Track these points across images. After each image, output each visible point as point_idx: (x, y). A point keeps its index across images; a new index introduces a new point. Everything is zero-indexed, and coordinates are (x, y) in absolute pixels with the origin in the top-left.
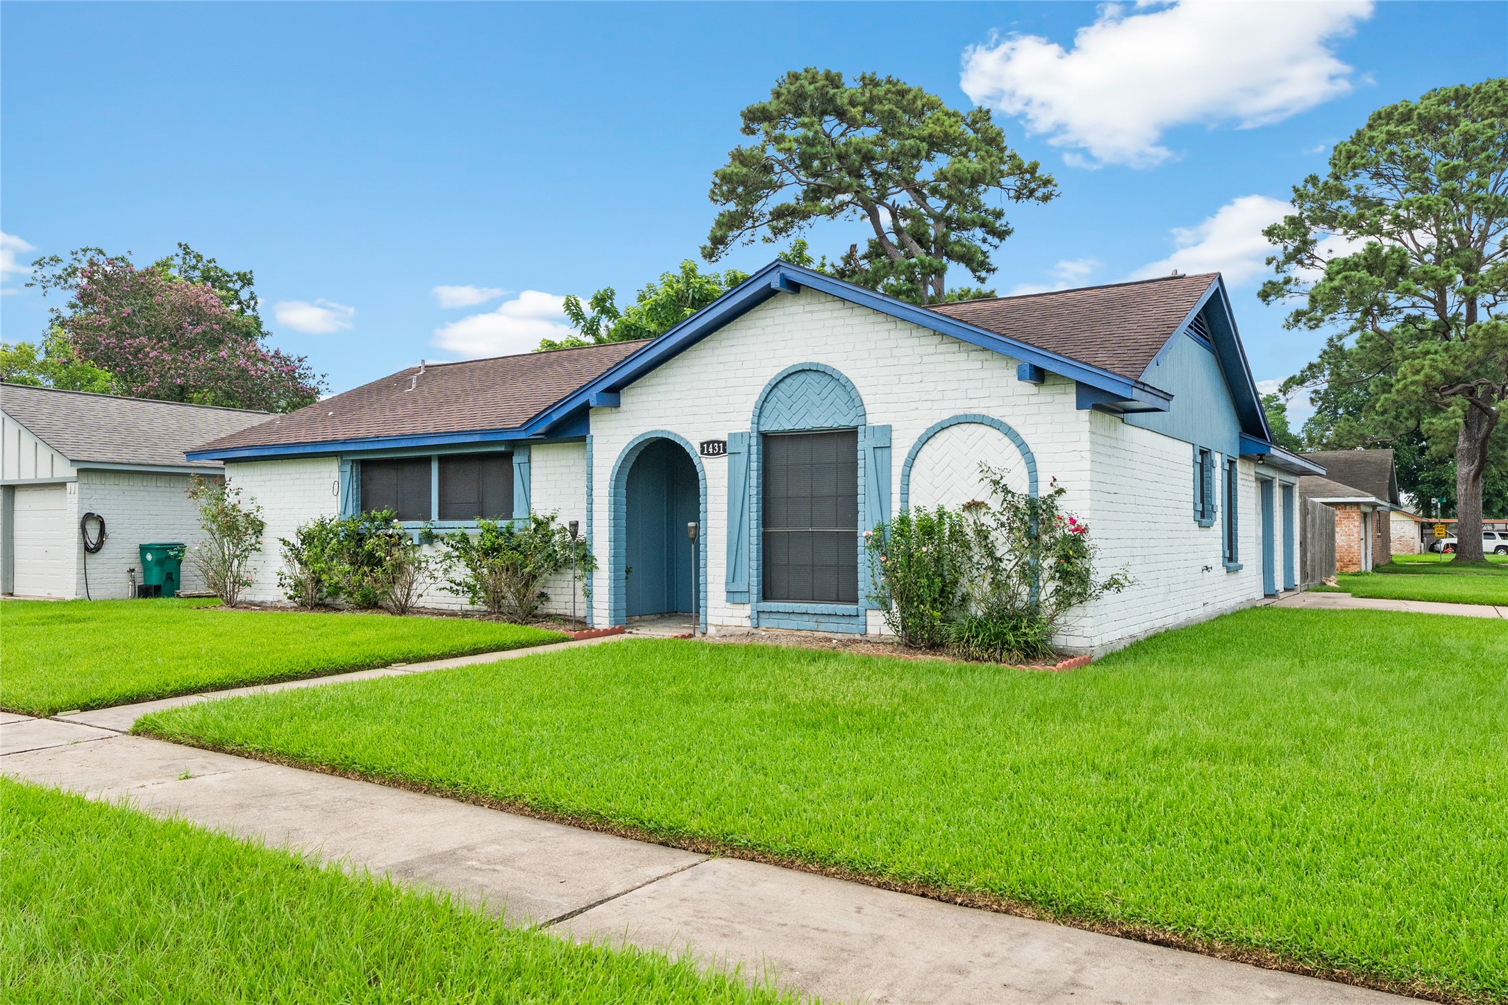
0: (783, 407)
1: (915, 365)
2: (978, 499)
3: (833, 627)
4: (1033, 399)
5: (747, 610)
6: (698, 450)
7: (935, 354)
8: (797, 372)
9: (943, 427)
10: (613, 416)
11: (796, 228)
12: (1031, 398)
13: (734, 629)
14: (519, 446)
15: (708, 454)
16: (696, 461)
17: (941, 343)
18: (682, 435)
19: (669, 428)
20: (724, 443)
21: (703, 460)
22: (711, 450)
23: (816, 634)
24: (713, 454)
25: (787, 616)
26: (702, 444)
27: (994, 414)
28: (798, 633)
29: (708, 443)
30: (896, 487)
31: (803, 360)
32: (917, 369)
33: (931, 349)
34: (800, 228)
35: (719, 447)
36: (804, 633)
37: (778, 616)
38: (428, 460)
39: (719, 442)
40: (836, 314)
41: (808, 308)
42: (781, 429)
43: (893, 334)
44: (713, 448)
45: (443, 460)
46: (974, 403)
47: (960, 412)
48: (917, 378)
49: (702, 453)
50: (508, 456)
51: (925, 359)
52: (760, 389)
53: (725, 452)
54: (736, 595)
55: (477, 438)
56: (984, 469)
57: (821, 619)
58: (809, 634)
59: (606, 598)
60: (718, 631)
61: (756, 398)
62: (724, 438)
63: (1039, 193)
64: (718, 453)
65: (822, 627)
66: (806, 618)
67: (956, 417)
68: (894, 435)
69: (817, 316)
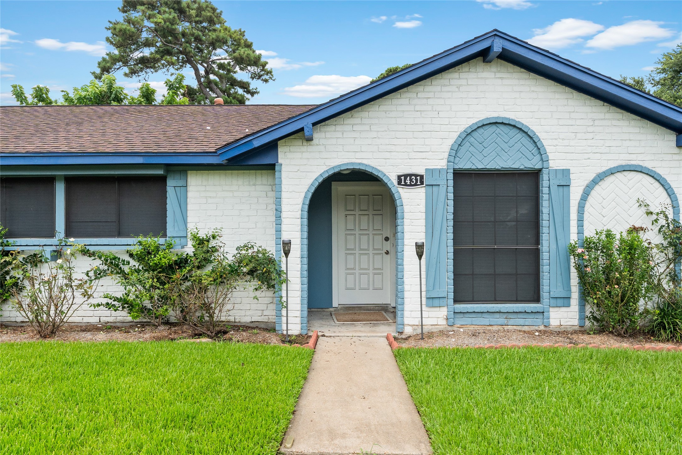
0: (475, 150)
1: (589, 126)
2: (637, 226)
3: (521, 322)
4: (676, 157)
5: (443, 312)
6: (395, 182)
7: (604, 119)
8: (490, 124)
9: (611, 172)
10: (304, 149)
11: (144, 72)
12: (674, 156)
13: (430, 327)
14: (174, 172)
15: (406, 185)
16: (393, 190)
17: (608, 112)
18: (379, 168)
19: (365, 162)
20: (422, 177)
21: (400, 190)
22: (408, 182)
23: (506, 328)
24: (411, 185)
25: (480, 315)
26: (399, 177)
27: (648, 165)
28: (490, 328)
29: (406, 176)
30: (574, 216)
31: (495, 115)
32: (590, 129)
33: (602, 116)
34: (146, 73)
35: (416, 180)
36: (495, 328)
37: (473, 315)
38: (51, 180)
39: (416, 176)
40: (522, 82)
41: (499, 75)
42: (474, 167)
43: (571, 102)
44: (411, 180)
45: (69, 180)
46: (633, 157)
47: (624, 163)
48: (590, 136)
49: (399, 183)
50: (162, 180)
51: (597, 123)
52: (455, 136)
53: (422, 183)
54: (434, 300)
55: (139, 160)
56: (641, 204)
57: (510, 316)
58: (500, 327)
59: (299, 307)
60: (414, 330)
61: (451, 142)
62: (421, 171)
63: (264, 77)
64: (416, 185)
65: (511, 322)
66: (497, 315)
67: (622, 166)
68: (572, 176)
69: (506, 82)
